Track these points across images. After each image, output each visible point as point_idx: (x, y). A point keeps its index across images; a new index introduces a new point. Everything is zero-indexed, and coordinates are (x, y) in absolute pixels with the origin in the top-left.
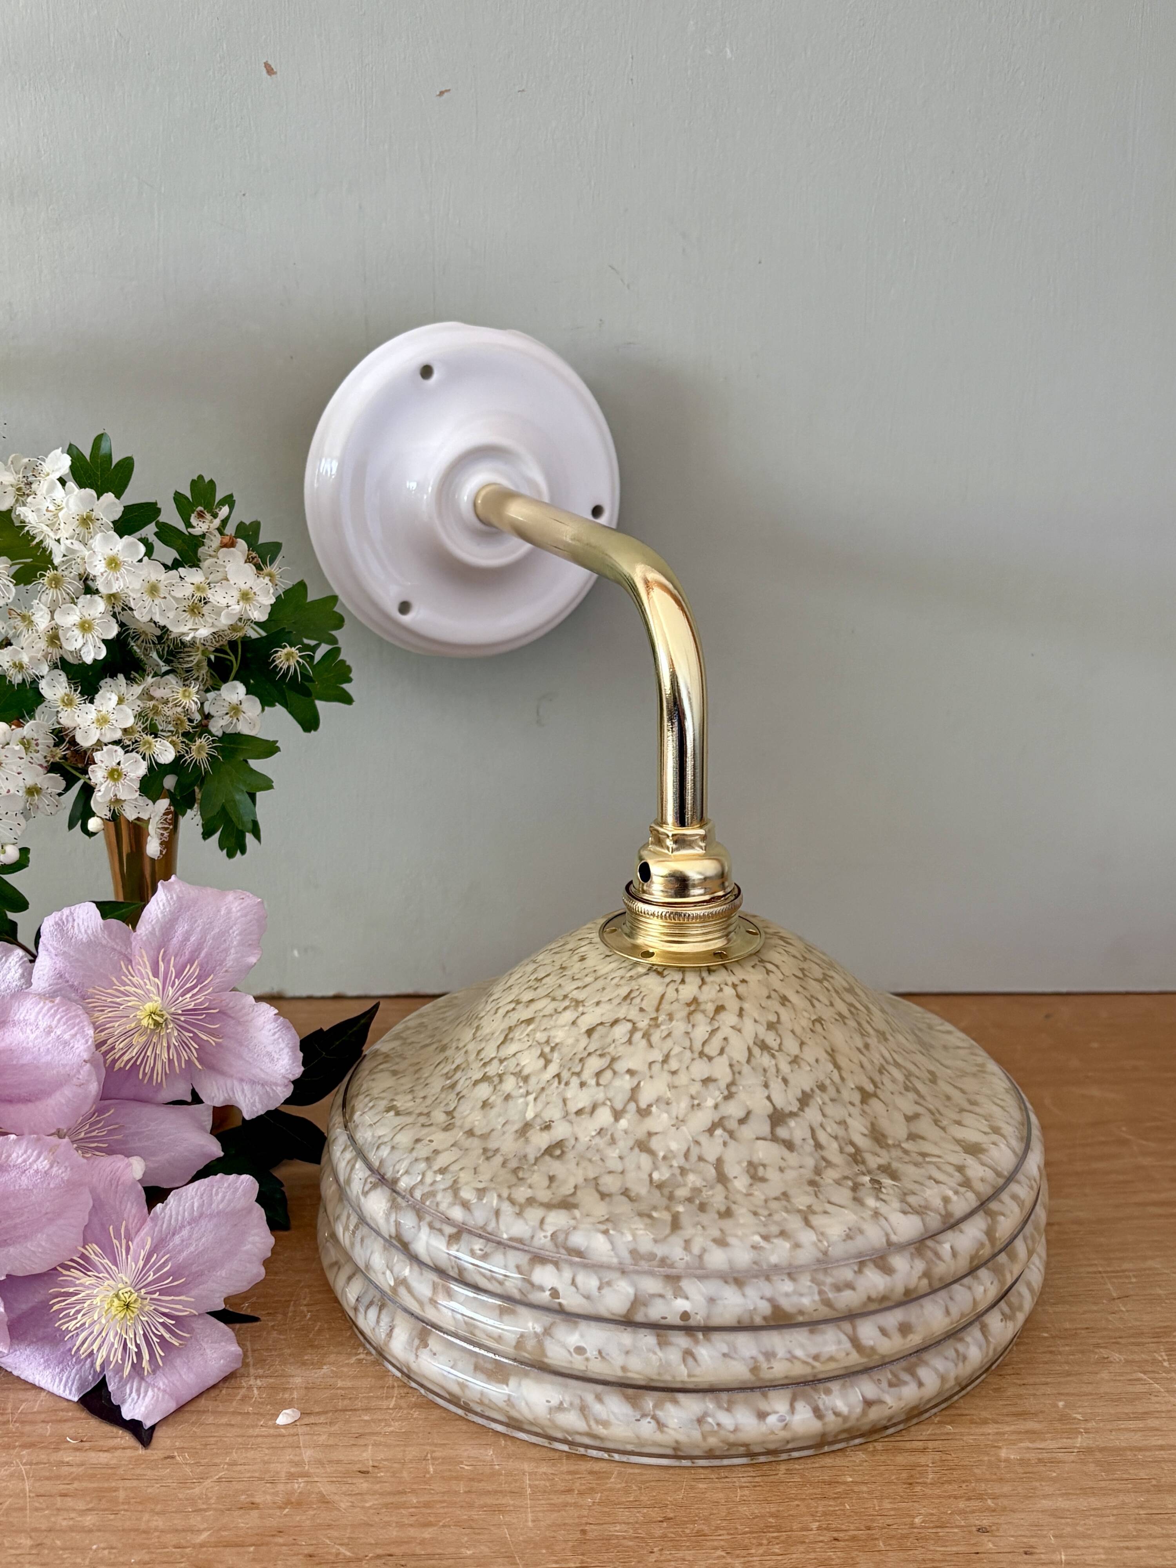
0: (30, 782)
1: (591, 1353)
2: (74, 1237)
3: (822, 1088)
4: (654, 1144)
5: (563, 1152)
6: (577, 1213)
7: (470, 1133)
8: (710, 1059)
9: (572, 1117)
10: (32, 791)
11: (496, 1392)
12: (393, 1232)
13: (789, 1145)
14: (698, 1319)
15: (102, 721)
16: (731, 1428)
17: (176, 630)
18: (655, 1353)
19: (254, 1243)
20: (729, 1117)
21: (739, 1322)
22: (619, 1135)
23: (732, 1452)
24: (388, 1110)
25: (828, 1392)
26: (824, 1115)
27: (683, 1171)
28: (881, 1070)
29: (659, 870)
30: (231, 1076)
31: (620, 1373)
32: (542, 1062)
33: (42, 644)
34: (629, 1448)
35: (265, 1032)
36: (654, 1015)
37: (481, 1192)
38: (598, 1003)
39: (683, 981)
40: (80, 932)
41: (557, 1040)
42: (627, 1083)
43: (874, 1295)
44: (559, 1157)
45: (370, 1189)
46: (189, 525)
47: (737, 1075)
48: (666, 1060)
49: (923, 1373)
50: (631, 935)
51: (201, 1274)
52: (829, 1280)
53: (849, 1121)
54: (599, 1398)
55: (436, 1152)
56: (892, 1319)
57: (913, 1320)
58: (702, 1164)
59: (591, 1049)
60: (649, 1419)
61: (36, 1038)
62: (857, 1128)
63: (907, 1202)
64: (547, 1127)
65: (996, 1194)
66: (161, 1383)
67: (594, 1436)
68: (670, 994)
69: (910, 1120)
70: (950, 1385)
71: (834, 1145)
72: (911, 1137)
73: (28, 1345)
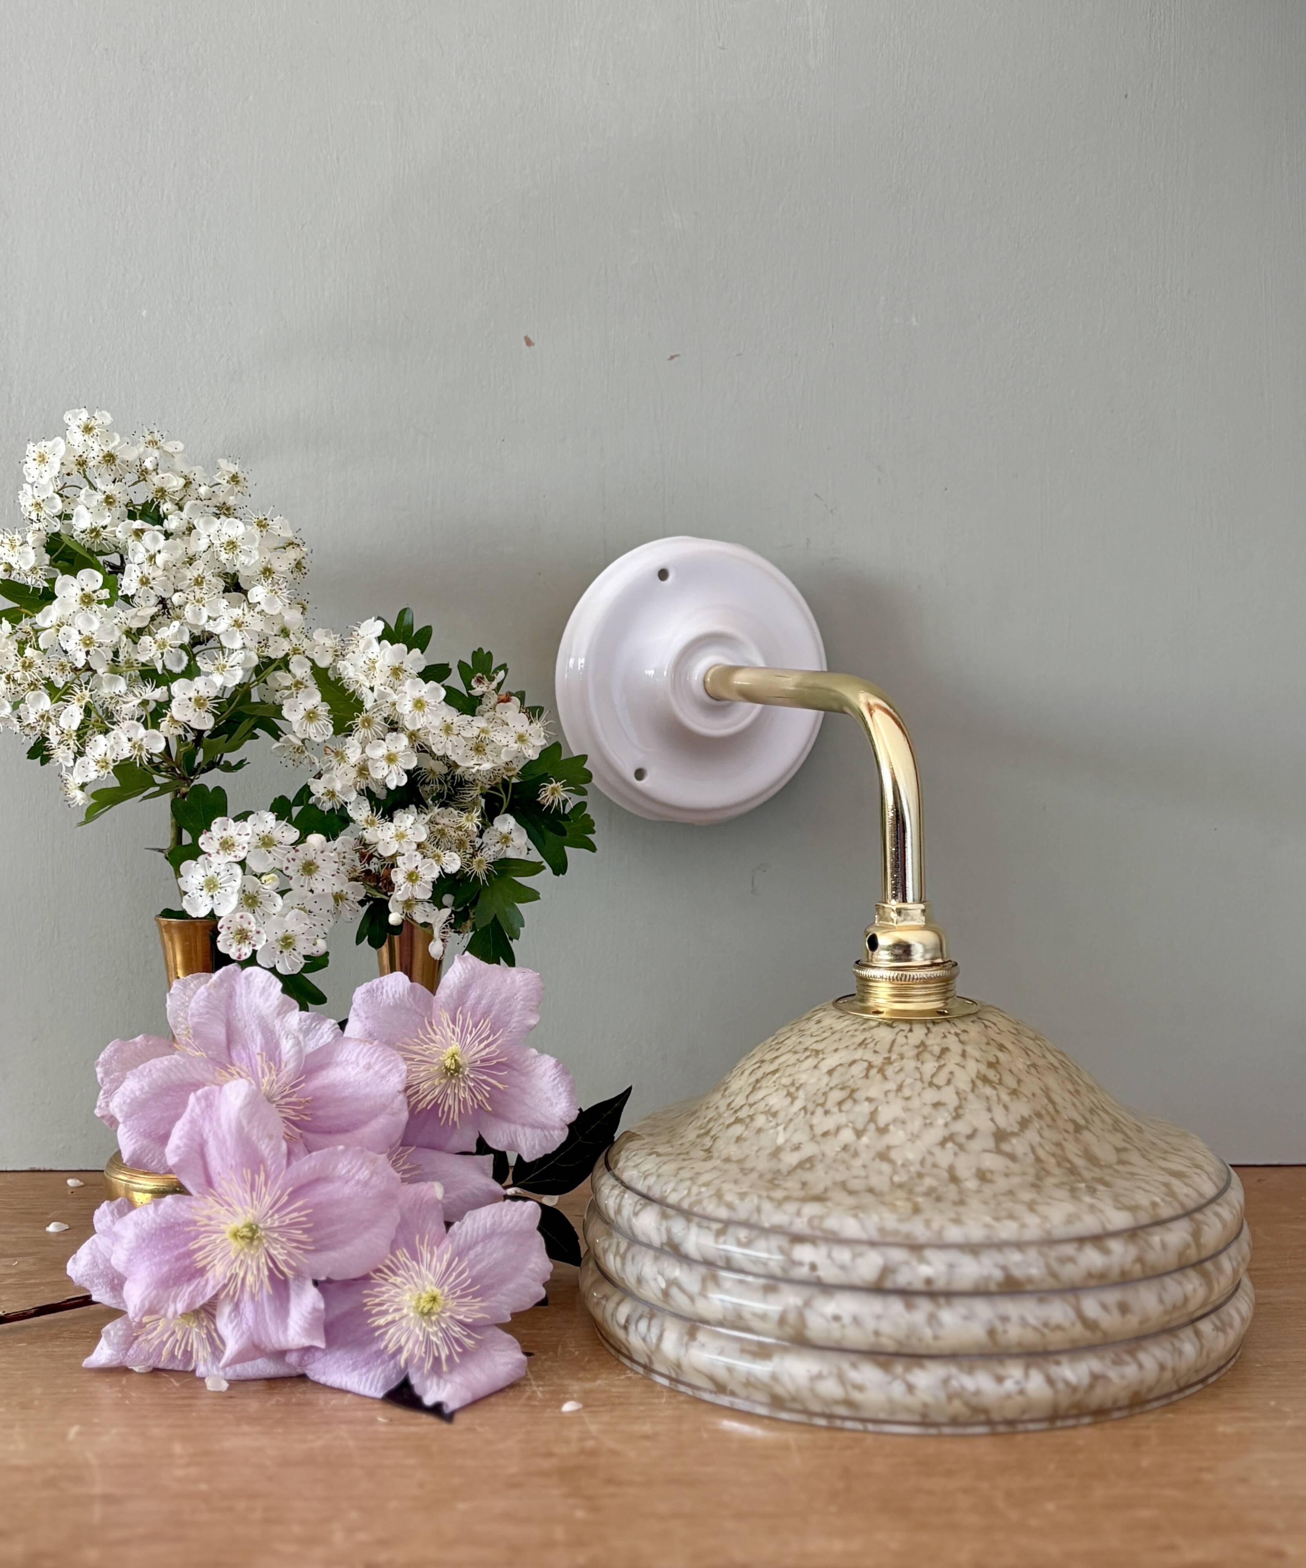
0: (337, 889)
1: (847, 1319)
2: (384, 1245)
3: (1039, 1116)
4: (893, 1155)
5: (813, 1166)
6: (829, 1204)
7: (727, 1160)
8: (939, 1088)
9: (819, 1139)
10: (338, 898)
11: (761, 1369)
12: (664, 1238)
13: (1012, 1157)
14: (940, 1284)
15: (400, 836)
16: (974, 1390)
17: (463, 764)
18: (903, 1316)
19: (536, 1263)
20: (958, 1134)
21: (976, 1288)
22: (862, 1149)
23: (974, 1420)
24: (650, 1154)
25: (1058, 1363)
26: (1042, 1136)
27: (920, 1175)
28: (1091, 1111)
29: (884, 940)
30: (515, 1123)
31: (874, 1340)
32: (789, 1100)
33: (353, 774)
34: (882, 1416)
35: (546, 1079)
36: (887, 1055)
37: (742, 1196)
38: (836, 1050)
39: (911, 1030)
40: (388, 996)
41: (801, 1082)
42: (865, 1108)
43: (1094, 1271)
44: (809, 1169)
45: (640, 1210)
46: (469, 687)
47: (963, 1102)
48: (900, 1088)
49: (1143, 1357)
50: (863, 1000)
51: (491, 1287)
52: (1054, 1254)
53: (1064, 1143)
54: (854, 1366)
55: (698, 1174)
56: (1112, 1297)
57: (1131, 1301)
58: (937, 1170)
59: (832, 1084)
60: (900, 1382)
61: (357, 1074)
62: (1072, 1149)
63: (1120, 1202)
64: (797, 1148)
65: (1199, 1209)
66: (458, 1378)
67: (848, 1403)
68: (900, 1040)
69: (1118, 1150)
70: (1168, 1375)
71: (1053, 1161)
72: (1121, 1162)
73: (339, 1348)
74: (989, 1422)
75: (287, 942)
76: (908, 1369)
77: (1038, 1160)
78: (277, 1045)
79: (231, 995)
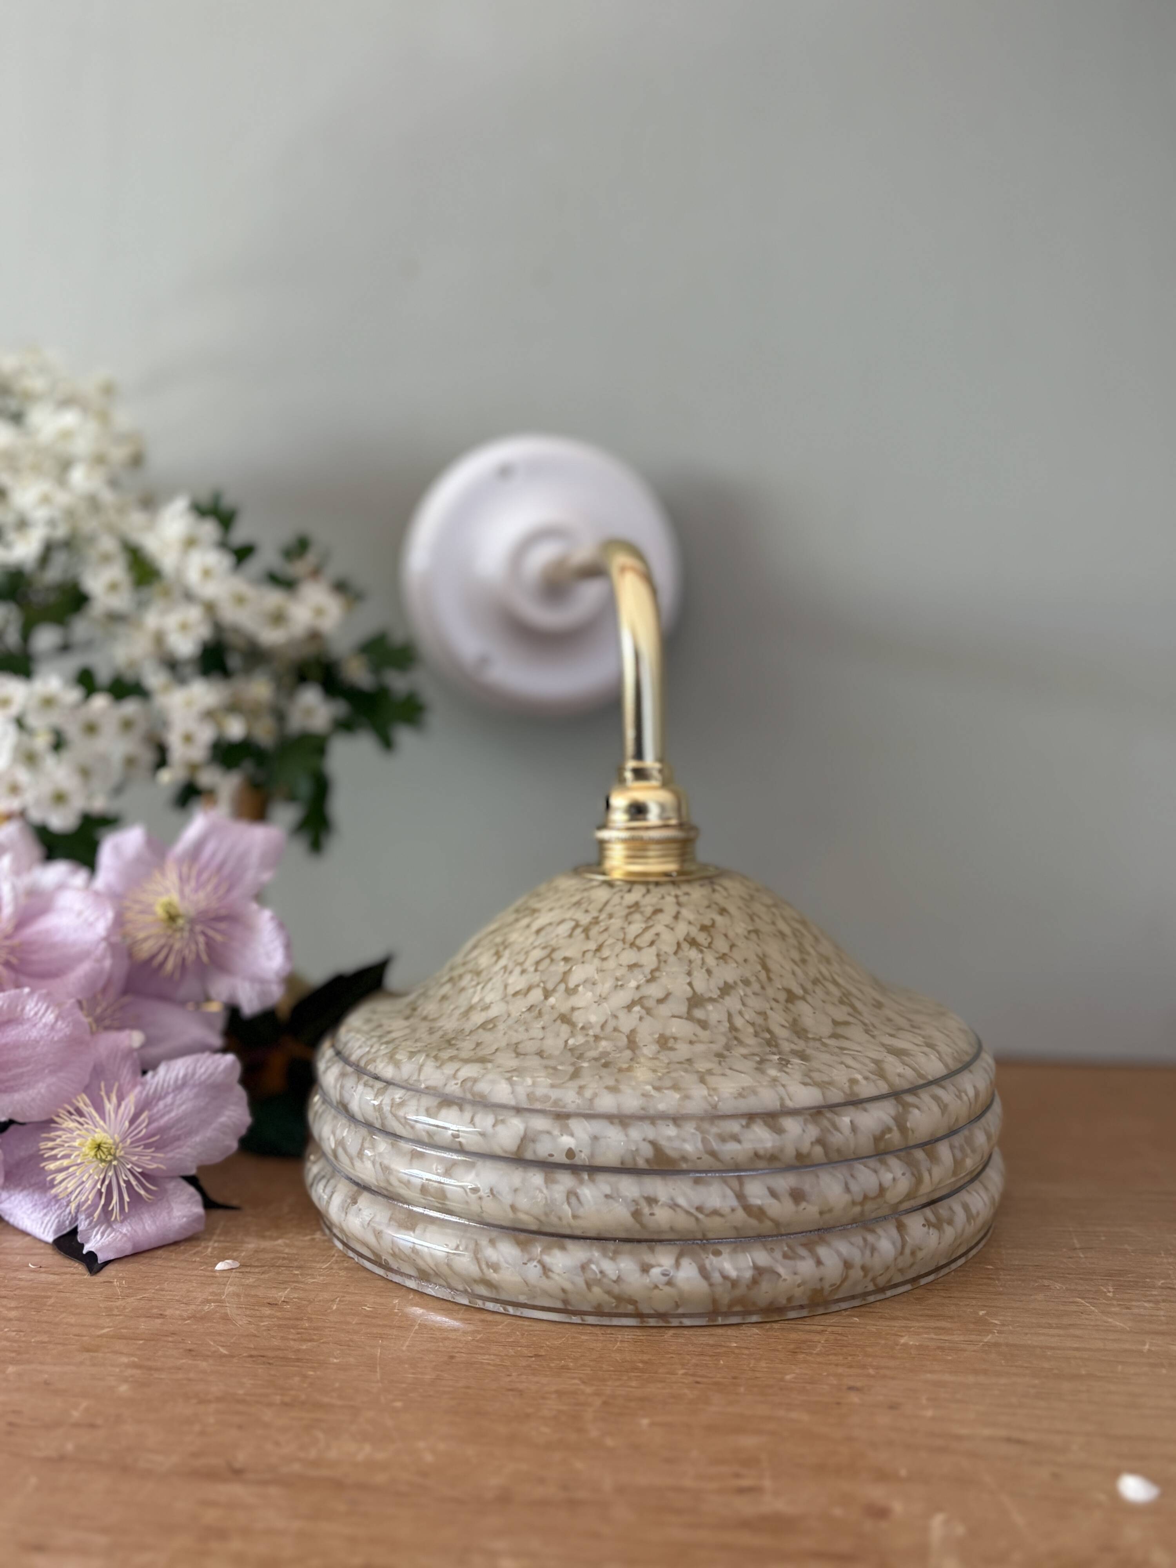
1: (484, 1193)
3: (746, 982)
4: (576, 1016)
5: (495, 1026)
6: (489, 1065)
7: (424, 1018)
8: (639, 949)
9: (509, 998)
12: (340, 1095)
13: (704, 1025)
14: (583, 1158)
16: (615, 1278)
18: (541, 1191)
19: (233, 1116)
20: (648, 997)
21: (622, 1163)
22: (546, 1010)
23: (620, 1310)
25: (717, 1253)
26: (744, 1004)
27: (597, 1039)
28: (816, 982)
29: (619, 802)
30: (235, 976)
31: (511, 1215)
32: (495, 958)
33: (149, 643)
34: (522, 1299)
36: (596, 915)
37: (413, 1054)
38: (551, 909)
39: (629, 891)
41: (511, 940)
42: (562, 967)
43: (761, 1152)
44: (490, 1029)
47: (662, 964)
48: (599, 949)
49: (823, 1252)
51: (178, 1138)
52: (714, 1130)
53: (769, 1012)
54: (492, 1242)
55: (390, 1031)
56: (784, 1182)
57: (807, 1187)
58: (616, 1034)
59: (536, 944)
60: (535, 1263)
61: (70, 920)
62: (777, 1020)
63: (810, 1077)
64: (486, 1008)
65: (913, 1090)
67: (488, 1284)
68: (616, 899)
69: (835, 1023)
70: (856, 1274)
71: (751, 1030)
72: (834, 1036)
73: (22, 1190)
74: (639, 1315)
75: (60, 798)
76: (547, 1249)
77: (733, 1028)
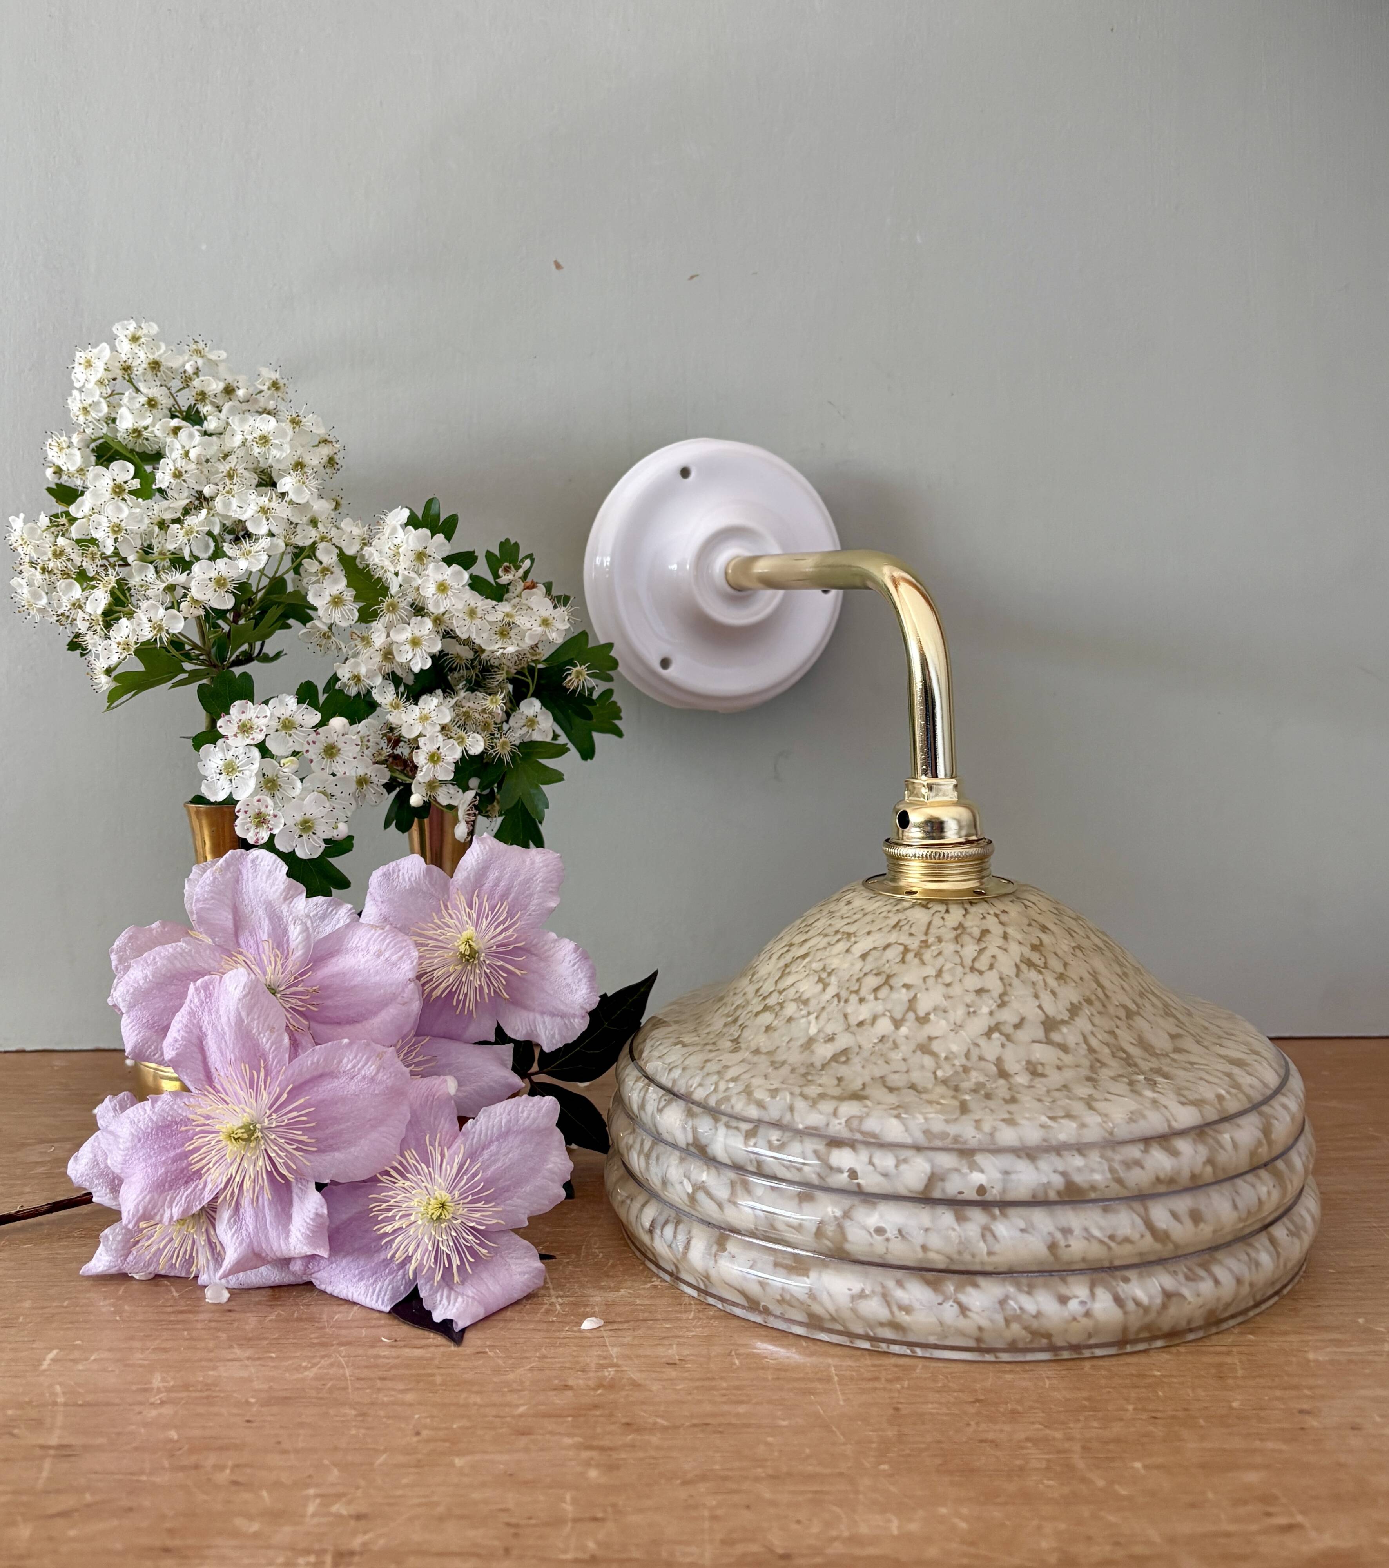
0: (361, 772)
1: (891, 1233)
2: (392, 1146)
3: (1089, 1002)
4: (936, 1046)
5: (848, 1059)
6: (868, 1103)
7: (757, 1052)
8: (981, 973)
9: (854, 1029)
10: (362, 782)
11: (797, 1285)
12: (690, 1139)
13: (1064, 1048)
14: (994, 1194)
15: (424, 719)
16: (1034, 1313)
17: (488, 648)
18: (954, 1230)
19: (555, 1163)
20: (1005, 1023)
21: (1034, 1196)
22: (900, 1041)
23: (1035, 1345)
24: (676, 1044)
25: (1126, 1280)
26: (1093, 1025)
27: (966, 1070)
28: (1141, 995)
29: (916, 817)
30: (533, 1010)
31: (920, 1254)
32: (820, 986)
33: (378, 658)
34: (932, 1340)
35: (566, 964)
36: (924, 938)
37: (774, 1093)
38: (869, 933)
39: (947, 911)
40: (404, 880)
41: (833, 967)
42: (904, 995)
43: (1161, 1176)
44: (844, 1063)
45: (664, 1107)
46: (496, 576)
47: (1008, 988)
48: (939, 974)
49: (1218, 1271)
50: (894, 880)
51: (506, 1189)
52: (1118, 1157)
53: (1117, 1031)
54: (900, 1283)
55: (726, 1067)
56: (1183, 1204)
57: (1203, 1208)
58: (983, 1063)
59: (867, 969)
60: (951, 1303)
61: (366, 962)
62: (1126, 1038)
63: (1184, 1096)
64: (831, 1039)
65: (1267, 1100)
66: (470, 1291)
67: (895, 1325)
68: (937, 921)
69: (1173, 1037)
70: (1244, 1289)
71: (1107, 1050)
72: (1177, 1050)
73: (344, 1257)
74: (1052, 1348)
75: (306, 826)
76: (959, 1288)
77: (1091, 1050)
78: (285, 932)
79: (237, 880)
